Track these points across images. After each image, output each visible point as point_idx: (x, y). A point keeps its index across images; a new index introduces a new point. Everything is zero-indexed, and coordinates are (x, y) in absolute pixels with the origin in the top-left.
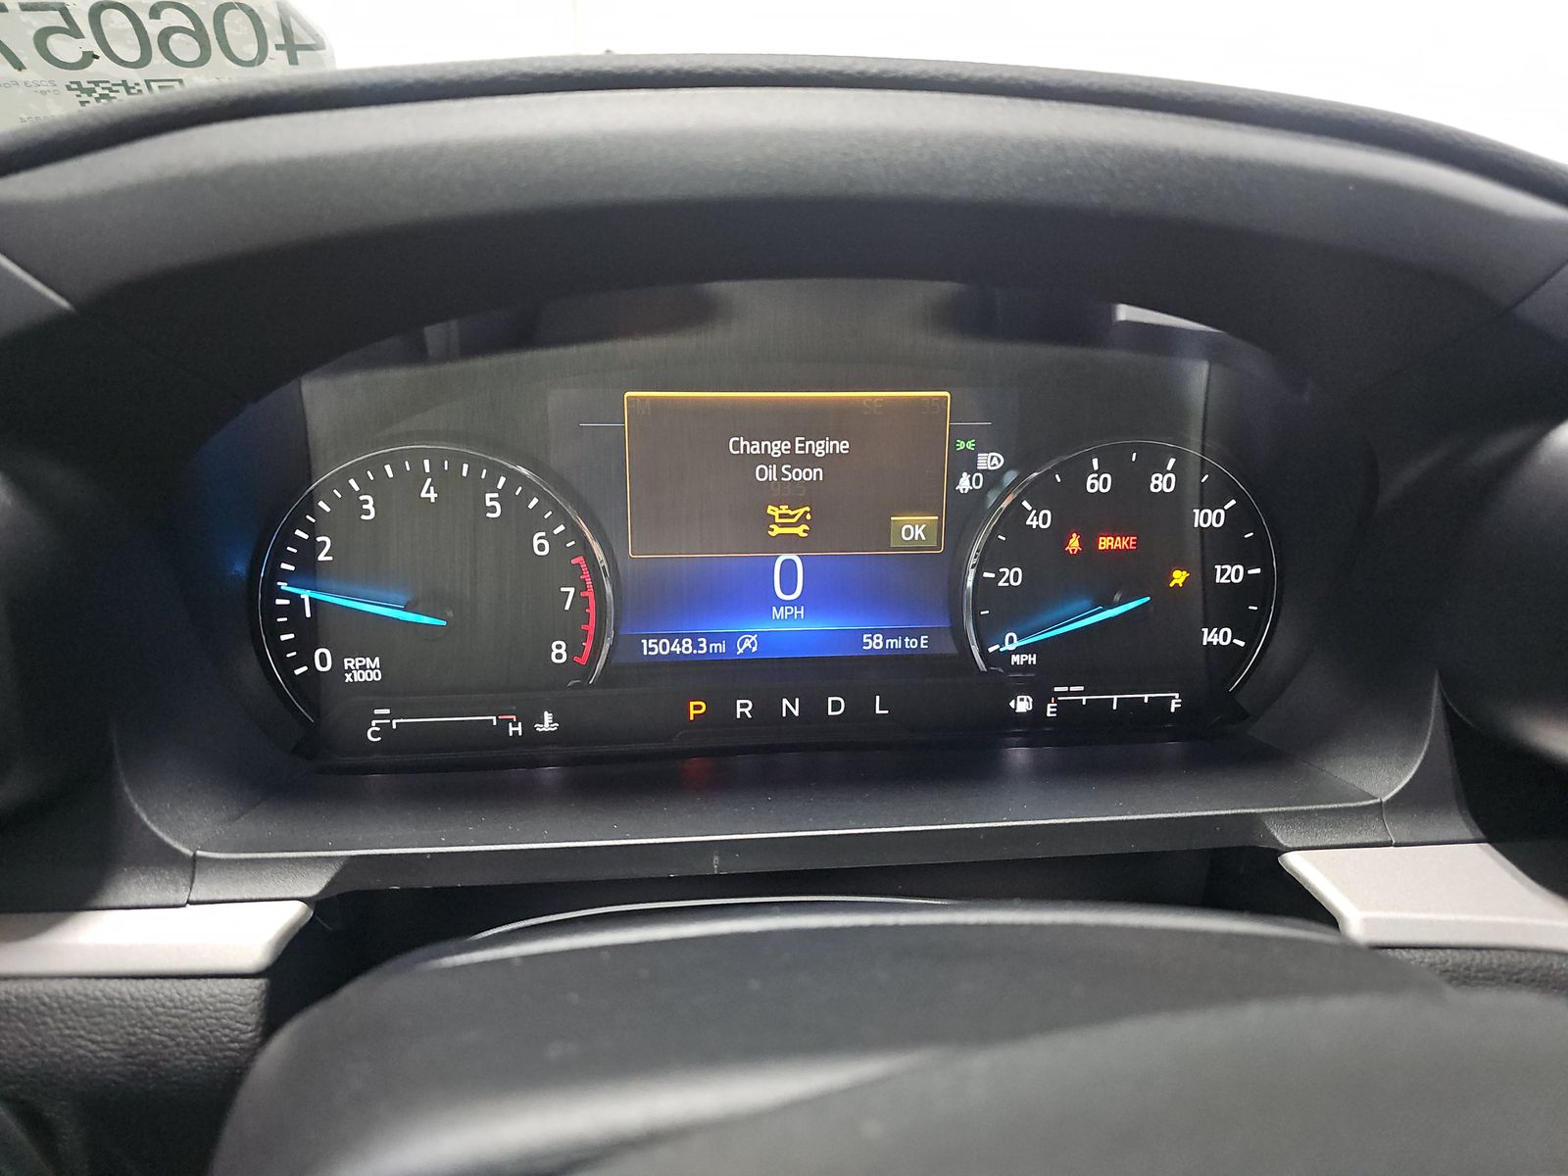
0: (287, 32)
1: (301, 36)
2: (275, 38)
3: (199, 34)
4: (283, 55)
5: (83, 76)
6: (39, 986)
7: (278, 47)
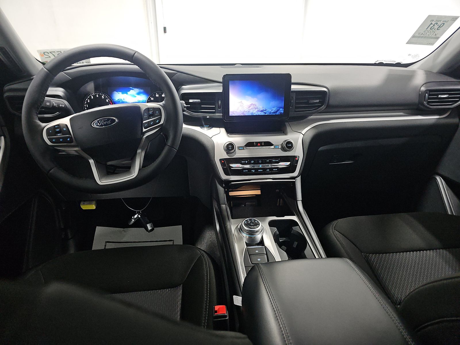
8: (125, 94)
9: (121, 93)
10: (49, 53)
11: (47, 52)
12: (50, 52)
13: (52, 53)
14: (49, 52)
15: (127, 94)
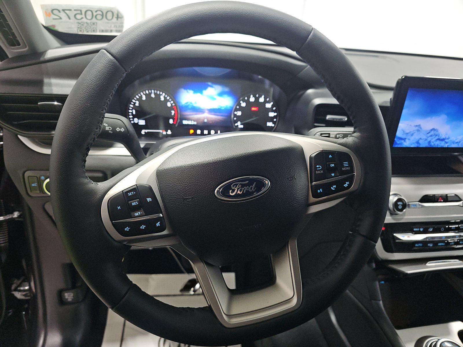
0: (118, 15)
1: (120, 16)
2: (115, 16)
3: (102, 15)
4: (116, 19)
5: (80, 21)
6: (99, 156)
7: (116, 18)
8: (198, 95)
9: (191, 92)
10: (62, 11)
11: (58, 10)
12: (64, 10)
13: (66, 11)
14: (60, 9)
15: (201, 93)
